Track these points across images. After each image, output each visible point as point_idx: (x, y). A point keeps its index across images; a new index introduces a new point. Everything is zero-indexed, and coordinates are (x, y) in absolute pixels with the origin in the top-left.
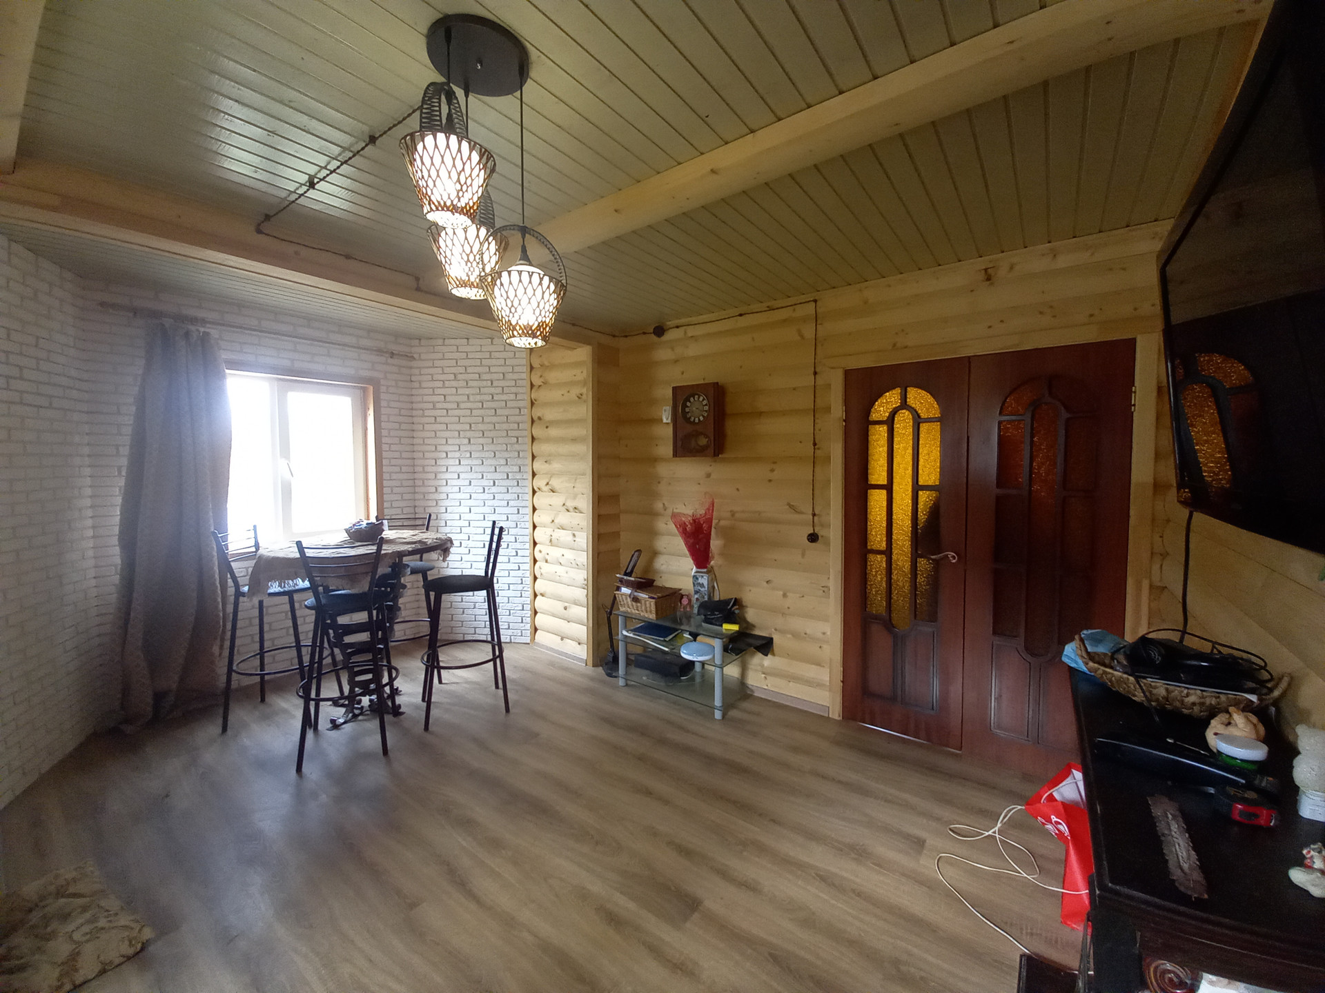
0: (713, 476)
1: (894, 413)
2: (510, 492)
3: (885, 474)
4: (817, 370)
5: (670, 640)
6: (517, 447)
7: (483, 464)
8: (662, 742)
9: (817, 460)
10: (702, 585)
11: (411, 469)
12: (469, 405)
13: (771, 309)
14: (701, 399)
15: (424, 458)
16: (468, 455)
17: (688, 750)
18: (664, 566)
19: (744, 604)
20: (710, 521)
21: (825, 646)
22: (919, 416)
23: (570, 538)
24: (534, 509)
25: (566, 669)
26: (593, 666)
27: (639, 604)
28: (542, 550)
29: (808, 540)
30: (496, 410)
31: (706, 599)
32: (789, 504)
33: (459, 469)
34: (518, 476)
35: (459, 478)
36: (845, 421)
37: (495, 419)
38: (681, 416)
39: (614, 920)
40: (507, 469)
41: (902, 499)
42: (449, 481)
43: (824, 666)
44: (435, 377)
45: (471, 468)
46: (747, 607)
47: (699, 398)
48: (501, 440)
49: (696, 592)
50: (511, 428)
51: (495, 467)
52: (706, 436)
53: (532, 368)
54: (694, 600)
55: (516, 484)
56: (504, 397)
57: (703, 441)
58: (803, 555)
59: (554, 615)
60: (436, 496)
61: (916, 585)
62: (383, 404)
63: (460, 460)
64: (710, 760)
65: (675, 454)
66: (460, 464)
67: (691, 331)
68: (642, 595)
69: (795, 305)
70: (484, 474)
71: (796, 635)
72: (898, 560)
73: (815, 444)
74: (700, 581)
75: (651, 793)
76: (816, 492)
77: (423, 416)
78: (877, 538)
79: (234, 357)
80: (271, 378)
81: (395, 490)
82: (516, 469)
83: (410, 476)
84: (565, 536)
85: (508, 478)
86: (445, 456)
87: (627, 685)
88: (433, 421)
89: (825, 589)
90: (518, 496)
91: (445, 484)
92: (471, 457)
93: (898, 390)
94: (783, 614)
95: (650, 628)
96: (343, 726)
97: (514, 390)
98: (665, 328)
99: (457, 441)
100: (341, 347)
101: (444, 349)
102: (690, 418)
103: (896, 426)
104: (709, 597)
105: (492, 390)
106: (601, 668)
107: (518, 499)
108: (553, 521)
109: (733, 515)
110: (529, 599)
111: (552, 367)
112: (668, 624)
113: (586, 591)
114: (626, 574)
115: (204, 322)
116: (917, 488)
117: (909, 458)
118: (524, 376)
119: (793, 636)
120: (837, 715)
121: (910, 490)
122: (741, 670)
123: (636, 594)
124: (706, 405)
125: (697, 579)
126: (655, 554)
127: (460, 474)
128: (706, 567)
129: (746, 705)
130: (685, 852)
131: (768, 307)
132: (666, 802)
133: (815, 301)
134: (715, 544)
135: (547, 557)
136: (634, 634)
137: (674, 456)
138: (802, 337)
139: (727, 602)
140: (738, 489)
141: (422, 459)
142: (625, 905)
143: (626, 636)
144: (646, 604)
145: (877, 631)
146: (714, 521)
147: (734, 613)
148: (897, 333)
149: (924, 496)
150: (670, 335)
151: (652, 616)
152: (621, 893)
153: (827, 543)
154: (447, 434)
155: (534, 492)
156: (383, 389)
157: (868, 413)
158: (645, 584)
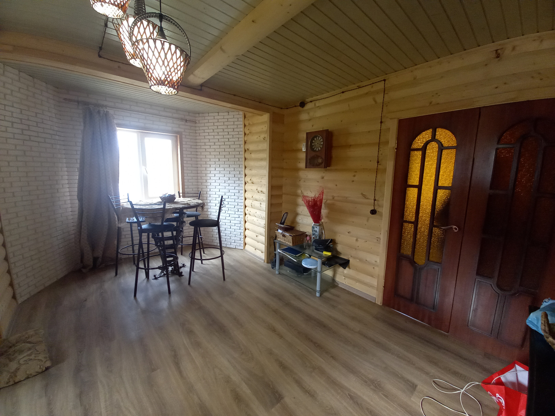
0: (325, 178)
1: (427, 143)
2: (236, 183)
3: (418, 179)
4: (383, 121)
5: (298, 256)
6: (239, 163)
7: (224, 170)
8: (288, 304)
9: (378, 171)
10: (316, 231)
11: (196, 172)
12: (219, 144)
13: (359, 87)
14: (320, 138)
15: (201, 167)
16: (219, 166)
17: (299, 311)
18: (301, 221)
19: (337, 242)
20: (321, 201)
21: (375, 268)
22: (442, 145)
23: (259, 205)
24: (245, 191)
25: (255, 263)
26: (267, 263)
27: (285, 238)
28: (249, 210)
29: (371, 213)
30: (230, 146)
31: (318, 238)
32: (362, 194)
33: (215, 172)
34: (239, 176)
35: (215, 176)
36: (396, 149)
37: (230, 150)
38: (310, 147)
39: (238, 398)
40: (234, 173)
41: (427, 194)
42: (211, 177)
43: (375, 278)
44: (205, 131)
45: (220, 172)
46: (337, 243)
47: (319, 138)
48: (232, 160)
49: (313, 234)
50: (236, 154)
51: (230, 172)
52: (321, 158)
53: (245, 126)
54: (312, 238)
55: (238, 180)
56: (234, 140)
57: (320, 161)
58: (368, 220)
59: (252, 239)
60: (205, 184)
61: (430, 242)
62: (184, 143)
63: (215, 168)
64: (309, 318)
65: (306, 167)
66: (215, 170)
67: (318, 104)
68: (287, 234)
69: (373, 83)
70: (225, 175)
71: (361, 260)
72: (421, 227)
73: (378, 162)
74: (315, 229)
75: (275, 331)
76: (377, 188)
77: (201, 149)
78: (410, 214)
79: (120, 122)
80: (138, 131)
81: (190, 181)
82: (238, 173)
83: (196, 175)
84: (257, 204)
85: (235, 177)
86: (209, 166)
87: (279, 274)
88: (205, 151)
89: (378, 239)
90: (239, 185)
91: (209, 179)
92: (220, 167)
93: (431, 130)
94: (356, 249)
95: (289, 250)
96: (159, 278)
97: (238, 136)
98: (305, 102)
99: (214, 160)
100: (165, 118)
101: (209, 118)
102: (314, 148)
103: (428, 151)
104: (320, 237)
105: (228, 137)
106: (270, 264)
107: (239, 186)
108: (252, 197)
109: (333, 198)
110: (243, 231)
111: (253, 124)
112: (297, 249)
113: (265, 229)
114: (281, 224)
115: (106, 106)
116: (437, 187)
117: (434, 171)
118: (242, 130)
119: (359, 260)
120: (380, 302)
121: (433, 188)
122: (333, 273)
123: (284, 233)
124: (322, 142)
125: (314, 228)
126: (297, 214)
127: (216, 174)
128: (319, 223)
129: (333, 291)
130: (283, 366)
131: (358, 86)
132: (281, 336)
133: (385, 80)
134: (324, 212)
135: (250, 213)
136: (282, 252)
137: (305, 168)
138: (376, 102)
139: (326, 241)
140: (336, 185)
141: (200, 167)
142: (245, 390)
143: (280, 252)
144: (288, 239)
145: (405, 264)
146: (323, 200)
147: (330, 246)
148: (433, 96)
149: (441, 193)
150: (308, 106)
151: (290, 244)
152: (246, 383)
153: (381, 215)
154: (210, 157)
155: (245, 183)
156: (183, 136)
157: (411, 144)
158: (290, 229)
